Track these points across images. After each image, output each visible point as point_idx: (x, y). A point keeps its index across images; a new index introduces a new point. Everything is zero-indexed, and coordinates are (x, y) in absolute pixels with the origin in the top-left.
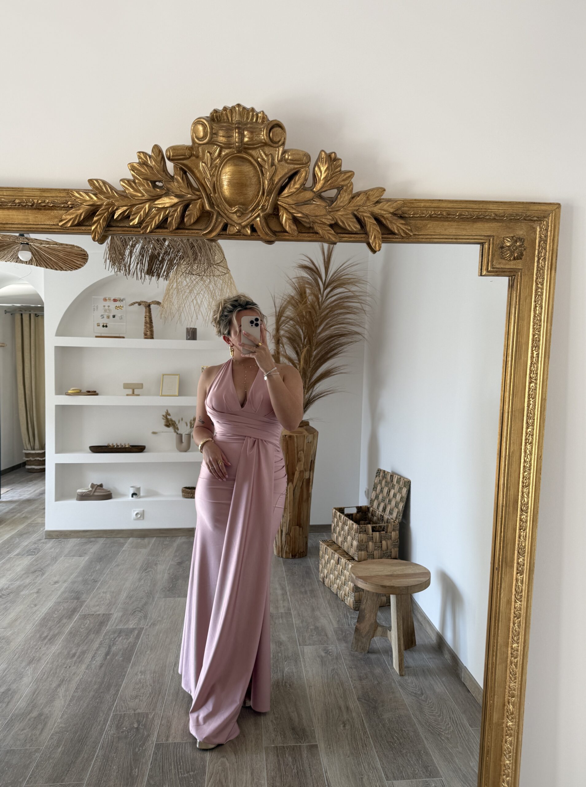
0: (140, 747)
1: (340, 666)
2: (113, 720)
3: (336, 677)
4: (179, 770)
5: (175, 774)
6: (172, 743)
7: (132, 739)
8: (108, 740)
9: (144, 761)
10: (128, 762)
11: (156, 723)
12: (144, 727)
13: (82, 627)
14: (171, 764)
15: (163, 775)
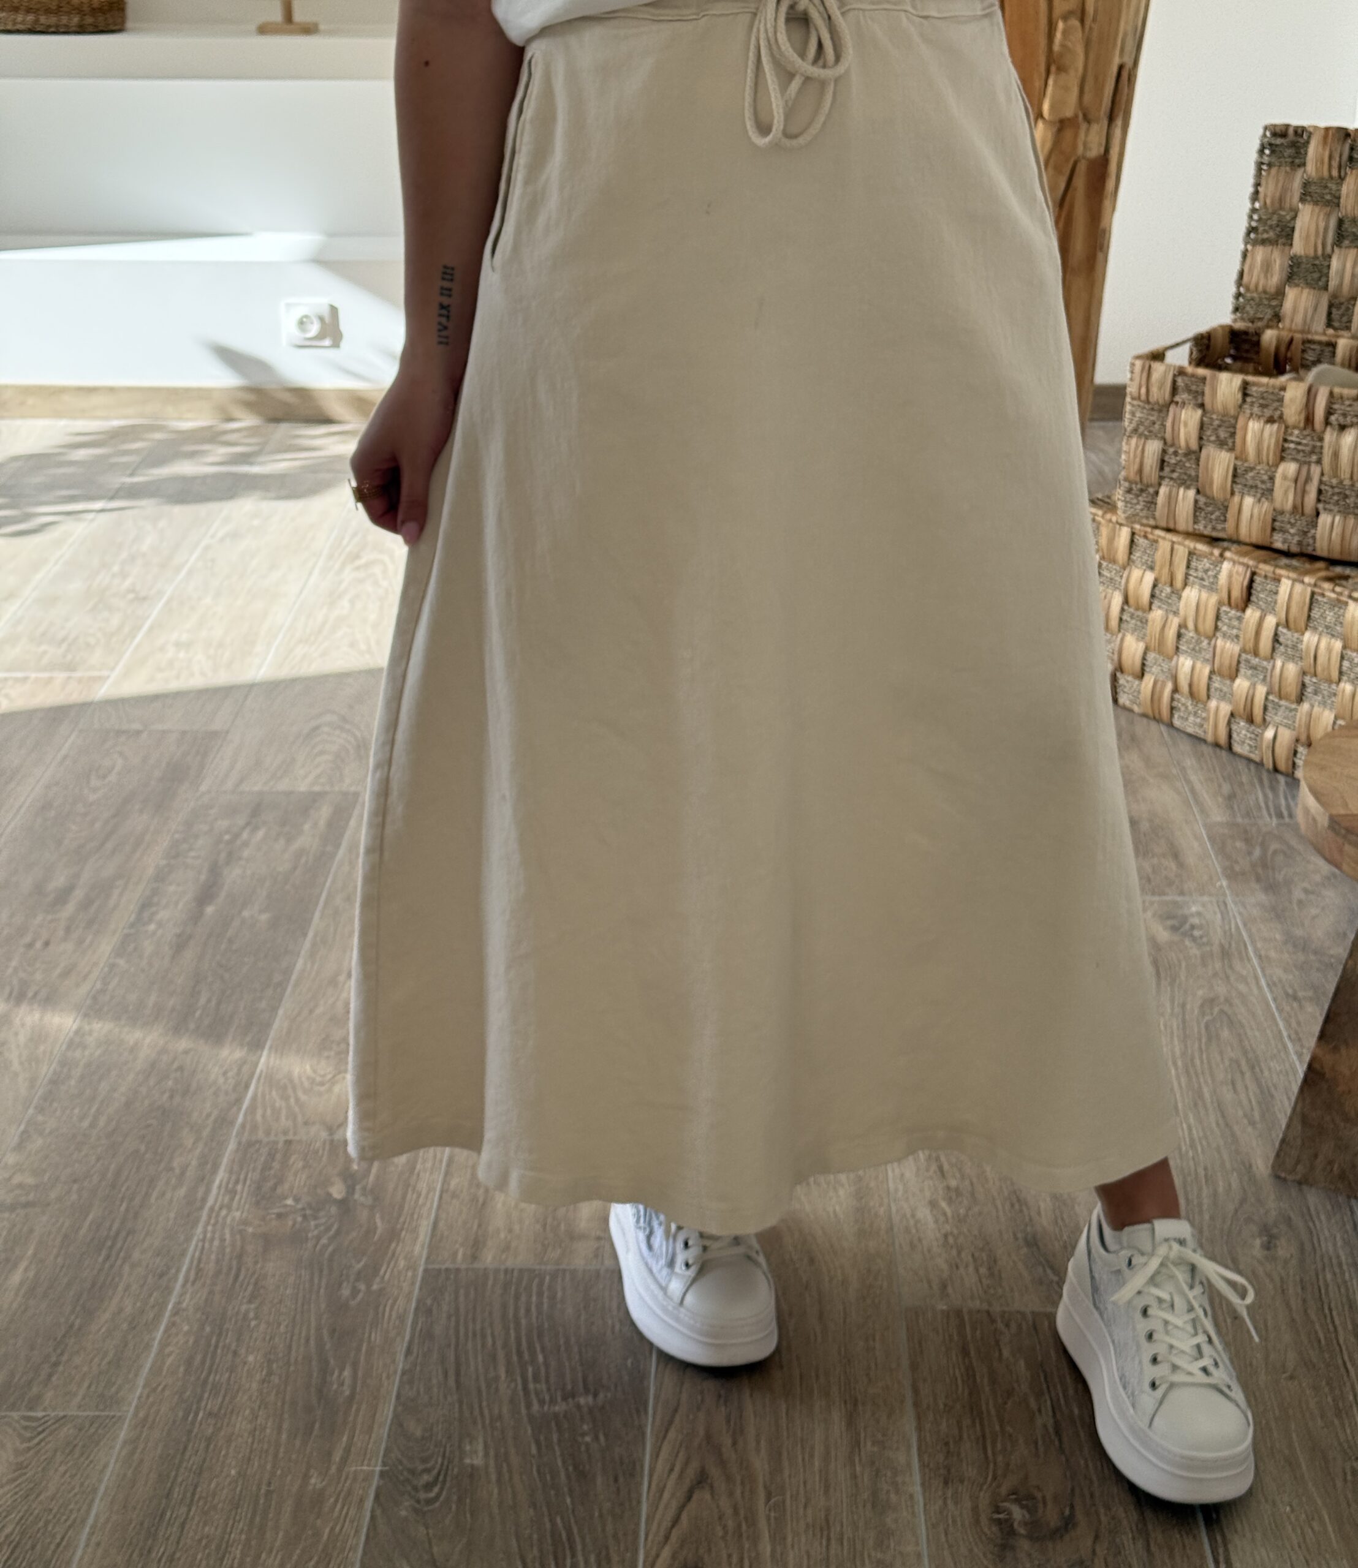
0: (357, 1280)
1: (1242, 987)
2: (241, 1169)
3: (1225, 1033)
4: (531, 1386)
5: (512, 1401)
6: (497, 1271)
7: (325, 1247)
8: (222, 1248)
9: (377, 1338)
10: (307, 1340)
11: (423, 1186)
12: (376, 1199)
13: (94, 782)
14: (494, 1357)
15: (461, 1403)
